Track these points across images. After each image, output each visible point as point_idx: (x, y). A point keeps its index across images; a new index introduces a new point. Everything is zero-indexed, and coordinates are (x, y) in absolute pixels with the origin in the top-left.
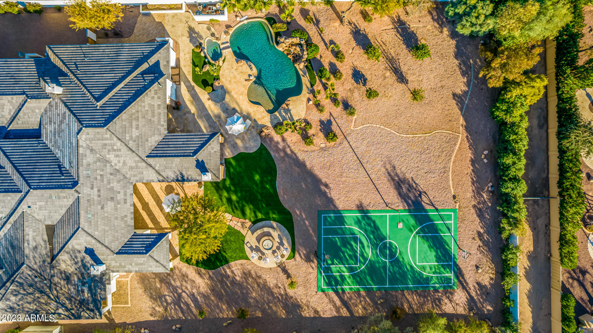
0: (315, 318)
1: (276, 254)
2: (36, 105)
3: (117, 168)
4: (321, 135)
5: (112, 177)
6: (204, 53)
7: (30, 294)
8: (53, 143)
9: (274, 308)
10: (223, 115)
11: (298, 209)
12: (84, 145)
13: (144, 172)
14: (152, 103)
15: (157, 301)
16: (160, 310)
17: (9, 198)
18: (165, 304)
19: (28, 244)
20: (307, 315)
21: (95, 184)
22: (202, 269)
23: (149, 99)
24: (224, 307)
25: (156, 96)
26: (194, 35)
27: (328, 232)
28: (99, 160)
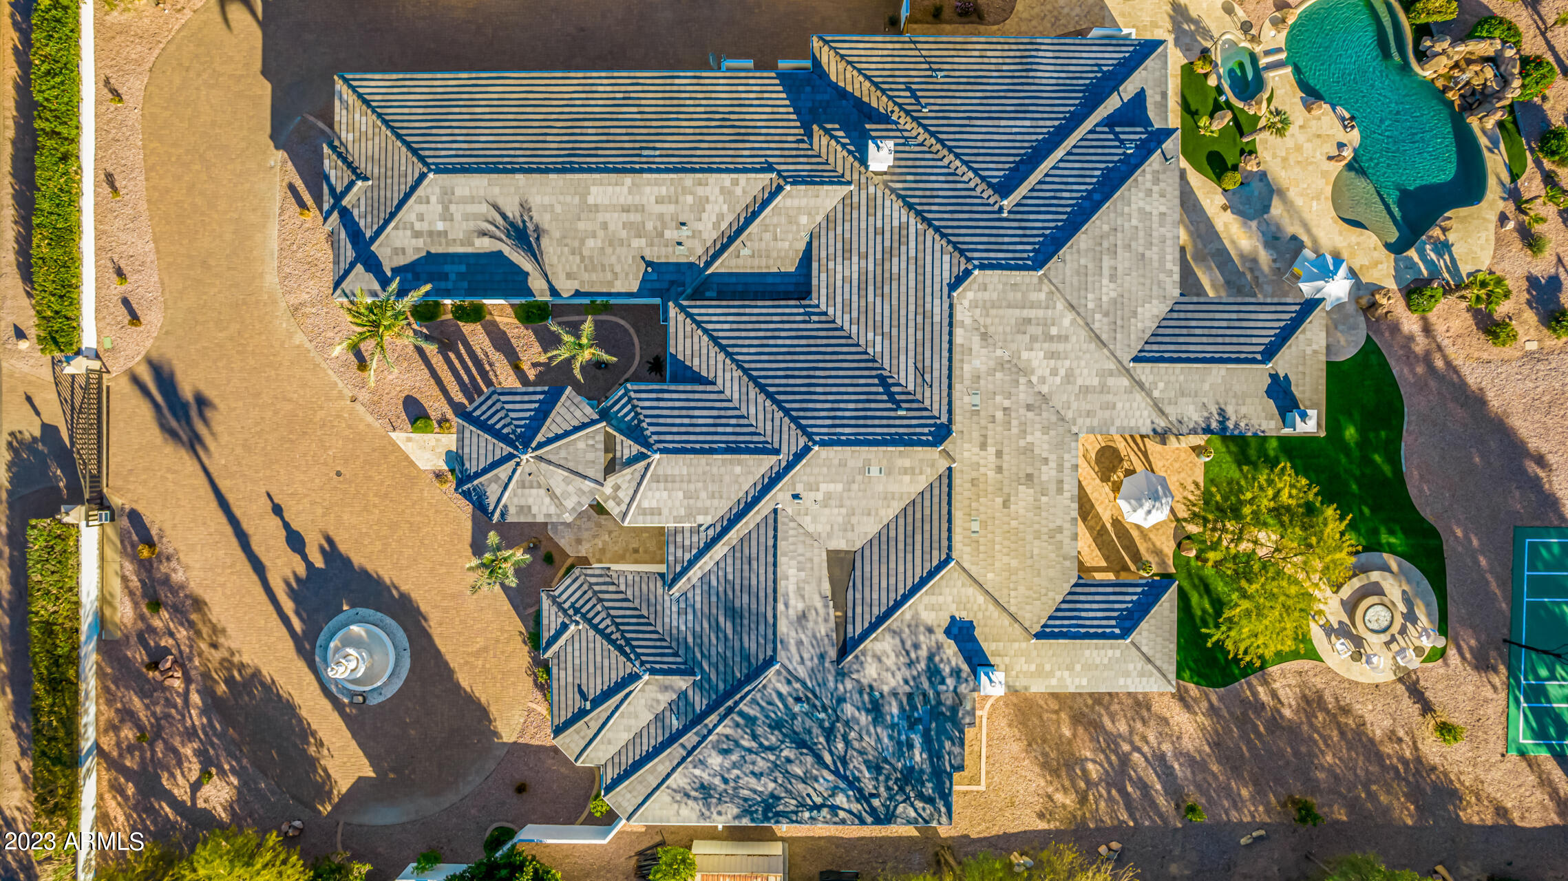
0: (1494, 828)
1: (1395, 647)
2: (804, 202)
3: (1045, 389)
4: (1530, 316)
5: (1030, 415)
6: (1219, 77)
7: (771, 749)
8: (855, 314)
9: (1383, 798)
10: (1264, 257)
11: (1458, 524)
12: (968, 321)
13: (1119, 405)
14: (1148, 209)
15: (1059, 776)
16: (1068, 802)
17: (738, 469)
18: (1082, 785)
19: (786, 605)
20: (1475, 820)
21: (990, 433)
22: (1191, 686)
23: (1141, 195)
24: (1245, 793)
25: (1156, 188)
26: (1186, 27)
27: (1541, 586)
28: (1001, 365)
